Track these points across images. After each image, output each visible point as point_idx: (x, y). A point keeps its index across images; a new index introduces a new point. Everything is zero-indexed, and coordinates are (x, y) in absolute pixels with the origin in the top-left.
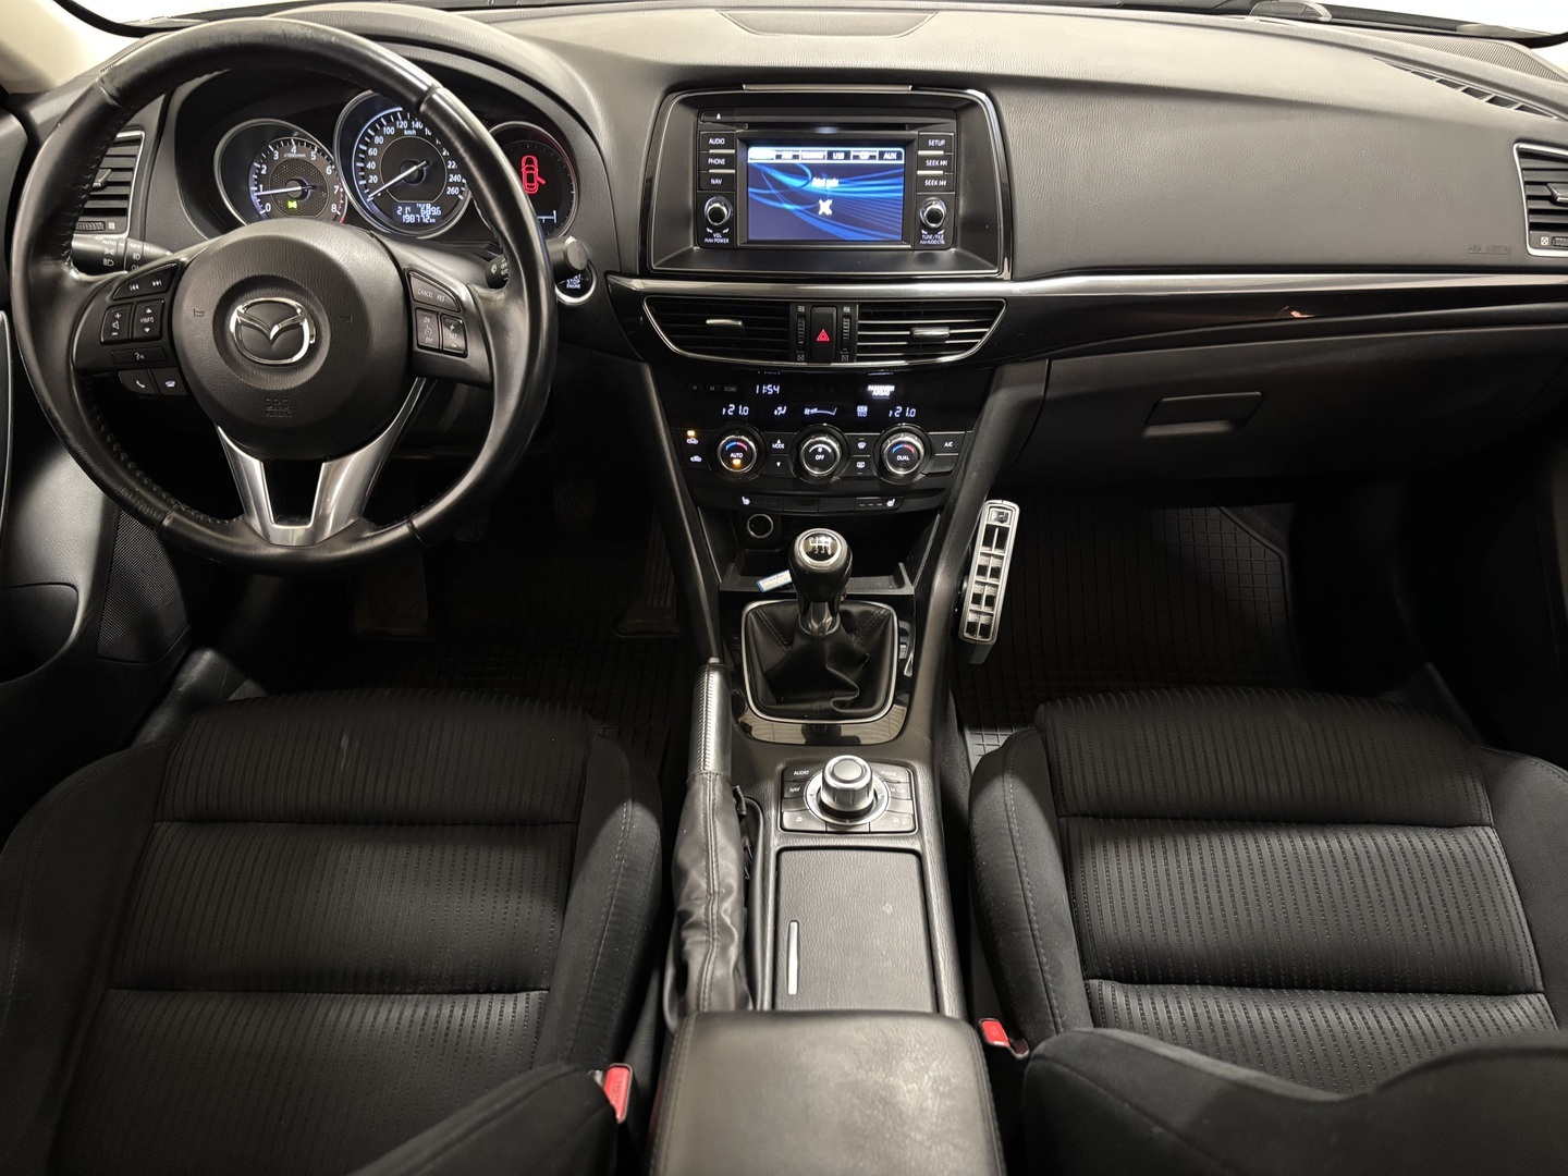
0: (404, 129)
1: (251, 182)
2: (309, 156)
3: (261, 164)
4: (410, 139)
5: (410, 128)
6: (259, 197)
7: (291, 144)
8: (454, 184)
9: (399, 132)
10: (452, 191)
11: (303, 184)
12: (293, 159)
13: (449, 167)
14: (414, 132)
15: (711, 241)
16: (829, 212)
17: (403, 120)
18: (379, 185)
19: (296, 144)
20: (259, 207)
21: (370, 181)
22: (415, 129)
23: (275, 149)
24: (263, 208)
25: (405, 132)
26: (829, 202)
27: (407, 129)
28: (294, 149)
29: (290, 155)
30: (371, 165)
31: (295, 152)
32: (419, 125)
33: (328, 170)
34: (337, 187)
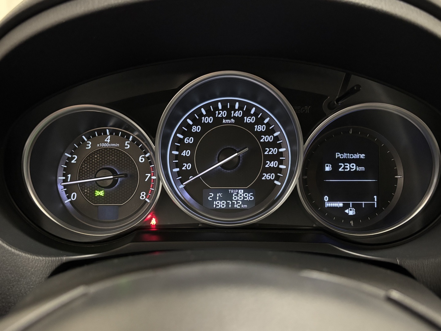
0: (222, 118)
1: (60, 172)
2: (123, 146)
3: (72, 154)
4: (229, 127)
5: (229, 117)
6: (65, 186)
7: (105, 133)
8: (270, 170)
9: (218, 121)
10: (267, 176)
11: (113, 173)
12: (106, 149)
13: (266, 153)
14: (233, 121)
17: (222, 110)
18: (192, 172)
19: (111, 134)
20: (63, 195)
21: (184, 168)
22: (234, 118)
23: (88, 139)
24: (69, 197)
25: (224, 121)
27: (226, 118)
28: (108, 139)
29: (104, 145)
30: (186, 153)
31: (109, 141)
32: (238, 114)
33: (140, 158)
34: (149, 175)
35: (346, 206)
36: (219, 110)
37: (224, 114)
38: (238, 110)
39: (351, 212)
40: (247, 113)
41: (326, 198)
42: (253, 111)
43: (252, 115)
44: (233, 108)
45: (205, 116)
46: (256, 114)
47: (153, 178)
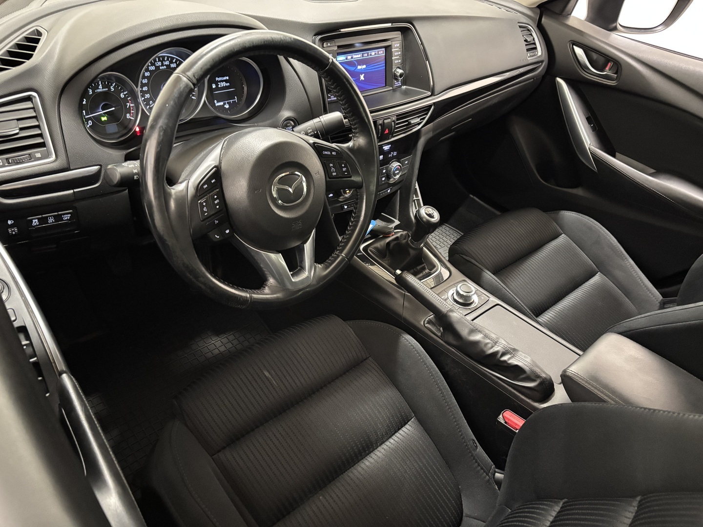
2: (110, 89)
4: (163, 70)
5: (163, 65)
7: (98, 84)
9: (157, 68)
12: (101, 92)
14: (165, 67)
15: (330, 100)
16: (363, 79)
17: (159, 62)
19: (102, 83)
21: (146, 97)
22: (165, 65)
23: (90, 88)
25: (161, 68)
26: (363, 75)
27: (161, 66)
28: (100, 87)
29: (99, 90)
30: (145, 89)
31: (101, 88)
32: (167, 63)
33: (121, 95)
34: (129, 104)
35: (225, 104)
36: (157, 62)
37: (159, 64)
38: (167, 60)
39: (227, 106)
40: (171, 62)
41: (216, 101)
42: (174, 61)
43: (174, 63)
44: (164, 60)
45: (150, 66)
46: (176, 62)
47: (131, 105)
